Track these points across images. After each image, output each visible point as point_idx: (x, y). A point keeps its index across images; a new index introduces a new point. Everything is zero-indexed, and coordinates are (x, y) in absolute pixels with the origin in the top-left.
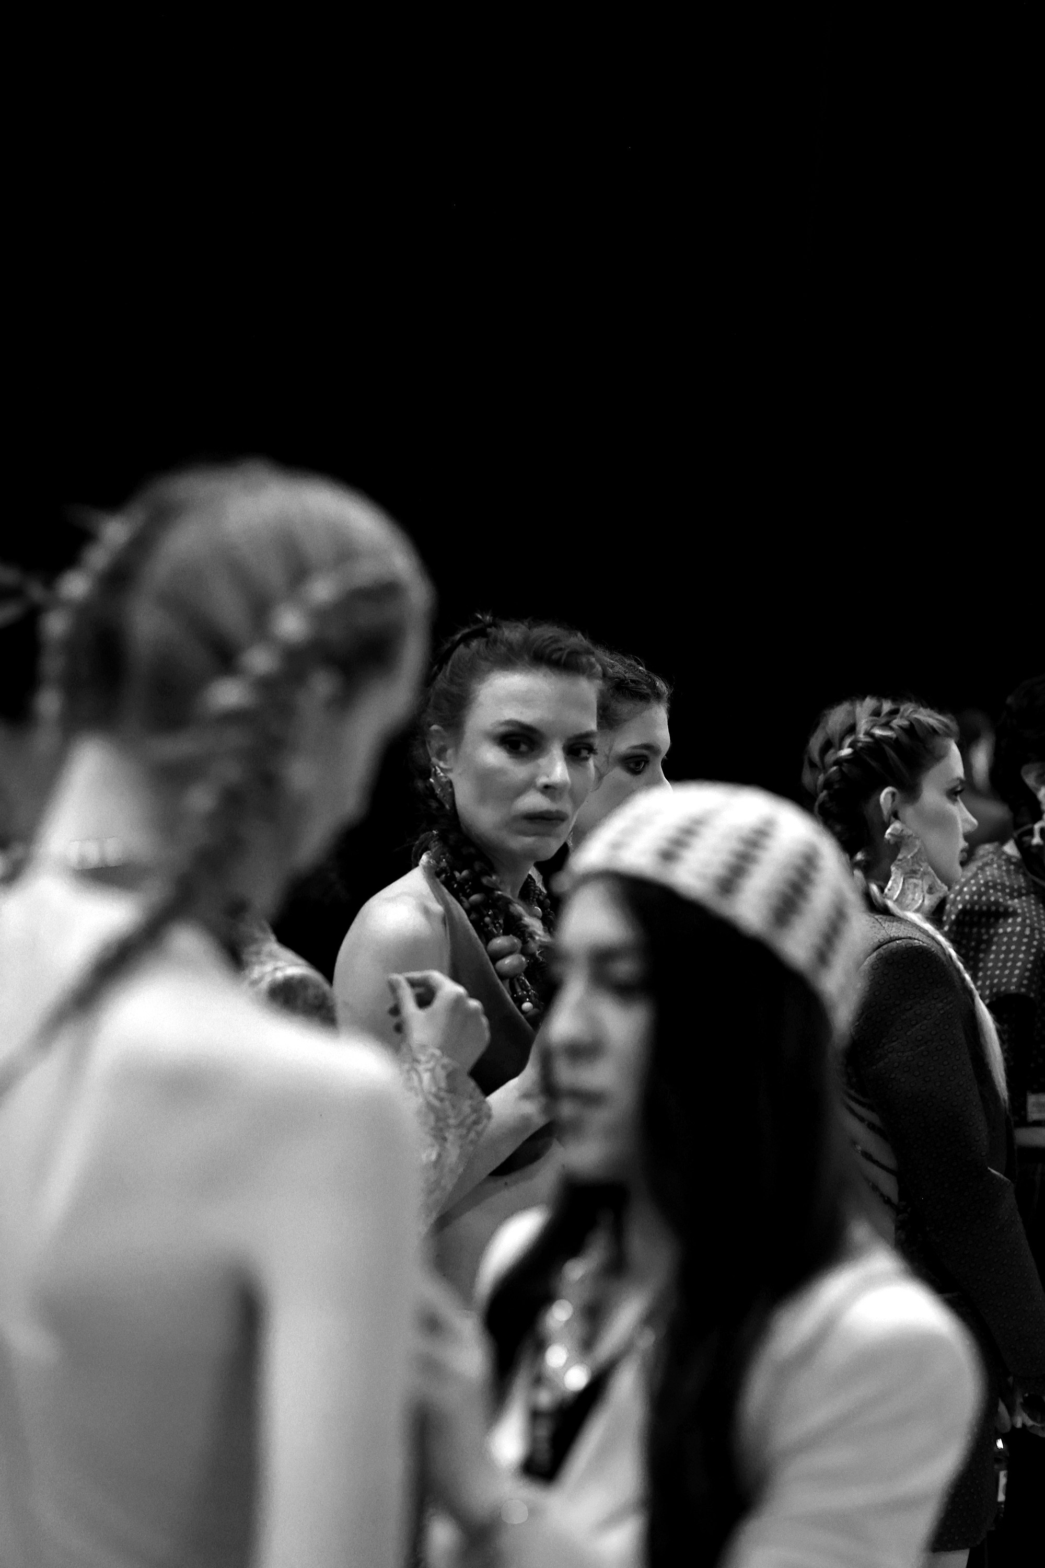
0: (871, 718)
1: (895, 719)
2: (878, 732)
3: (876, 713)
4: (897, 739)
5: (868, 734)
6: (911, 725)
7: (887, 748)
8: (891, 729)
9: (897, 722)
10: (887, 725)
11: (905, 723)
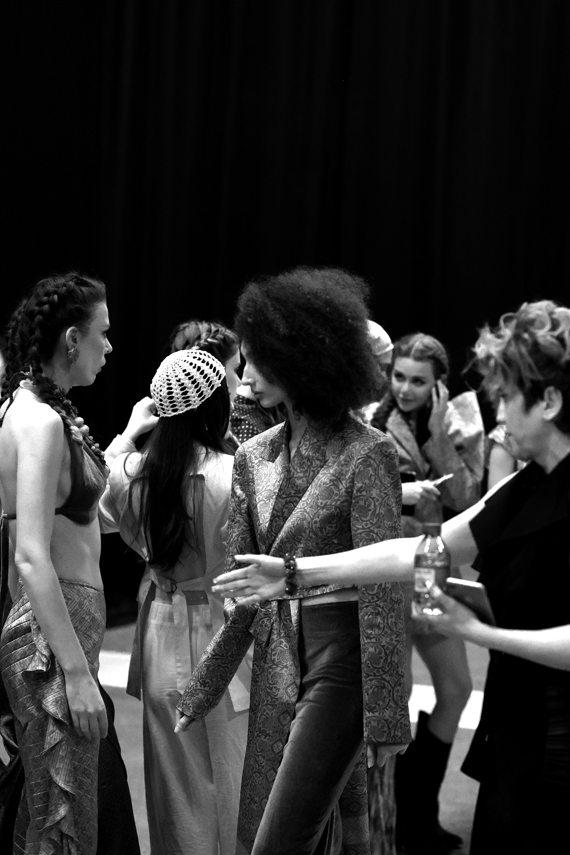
0: (208, 333)
1: (217, 334)
2: (209, 340)
3: (209, 331)
4: (219, 344)
5: (206, 340)
6: (225, 338)
7: (214, 348)
8: (216, 339)
9: (219, 336)
10: (214, 337)
11: (222, 337)
